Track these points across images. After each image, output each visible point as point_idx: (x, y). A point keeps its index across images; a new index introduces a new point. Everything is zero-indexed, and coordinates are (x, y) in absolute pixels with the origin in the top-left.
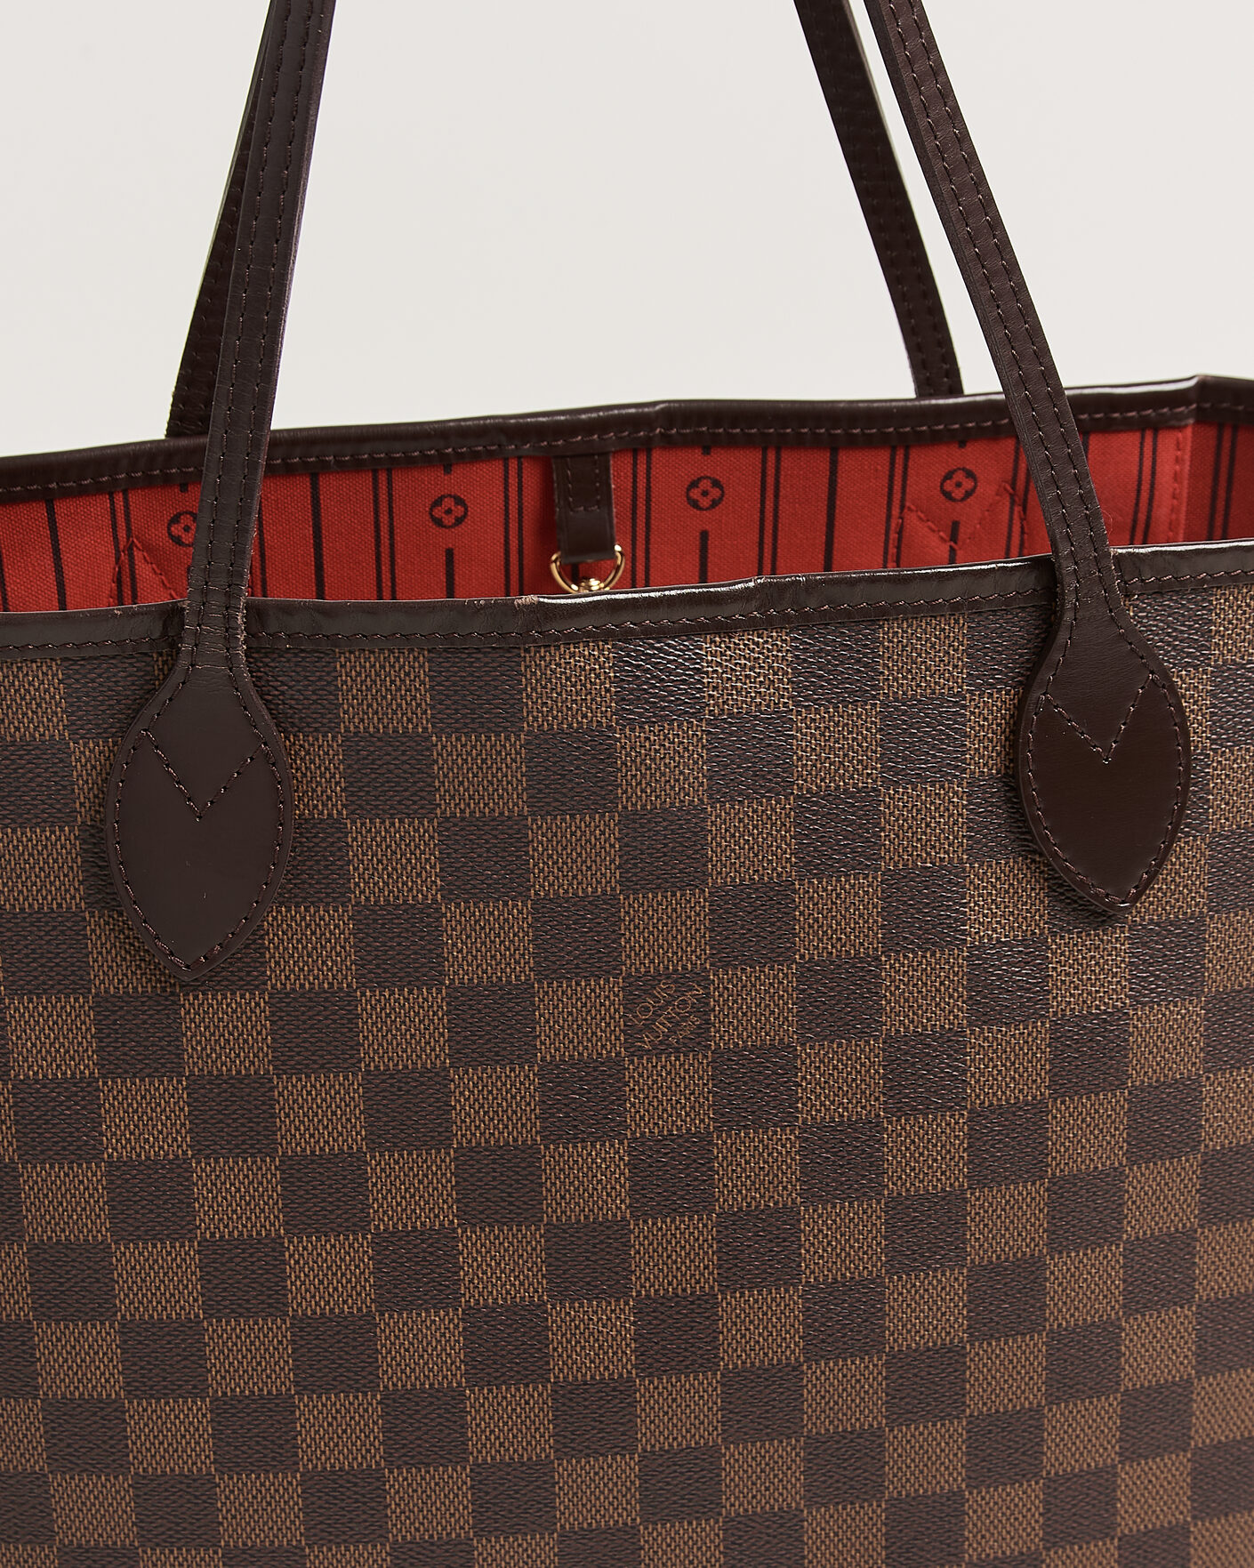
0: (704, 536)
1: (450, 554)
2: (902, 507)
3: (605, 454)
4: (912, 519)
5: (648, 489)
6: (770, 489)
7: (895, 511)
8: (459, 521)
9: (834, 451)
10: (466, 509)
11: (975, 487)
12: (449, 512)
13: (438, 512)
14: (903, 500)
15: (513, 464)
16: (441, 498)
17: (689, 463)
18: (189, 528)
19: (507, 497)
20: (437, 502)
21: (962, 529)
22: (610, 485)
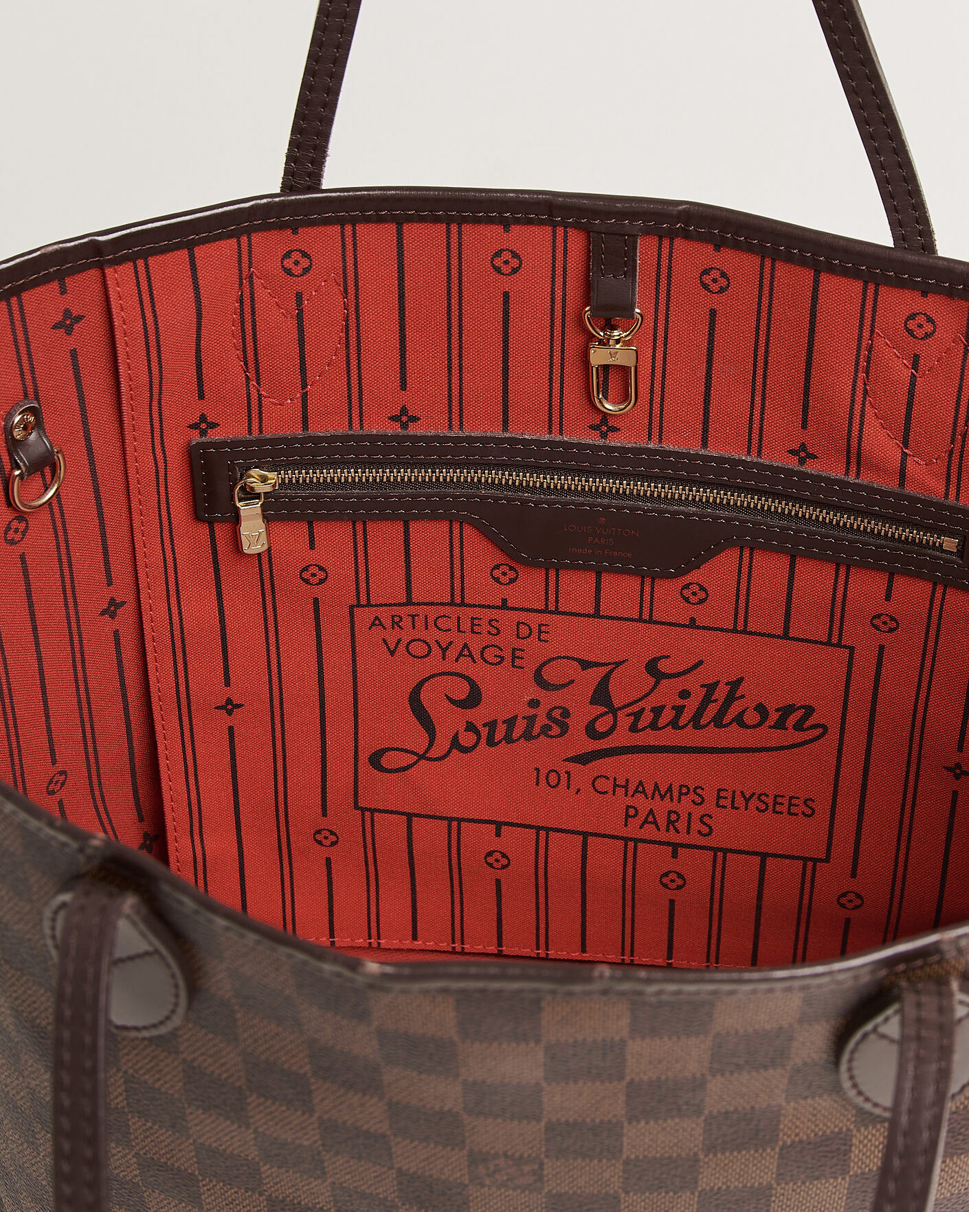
0: (713, 313)
1: (506, 295)
2: (872, 331)
3: (635, 236)
4: (880, 343)
5: (670, 268)
6: (766, 289)
7: (866, 334)
8: (515, 271)
9: (817, 272)
10: (521, 262)
11: (934, 331)
12: (506, 262)
13: (498, 262)
14: (873, 326)
15: (560, 231)
16: (502, 251)
17: (703, 255)
18: (299, 262)
19: (554, 256)
20: (498, 254)
21: (922, 362)
22: (636, 261)
